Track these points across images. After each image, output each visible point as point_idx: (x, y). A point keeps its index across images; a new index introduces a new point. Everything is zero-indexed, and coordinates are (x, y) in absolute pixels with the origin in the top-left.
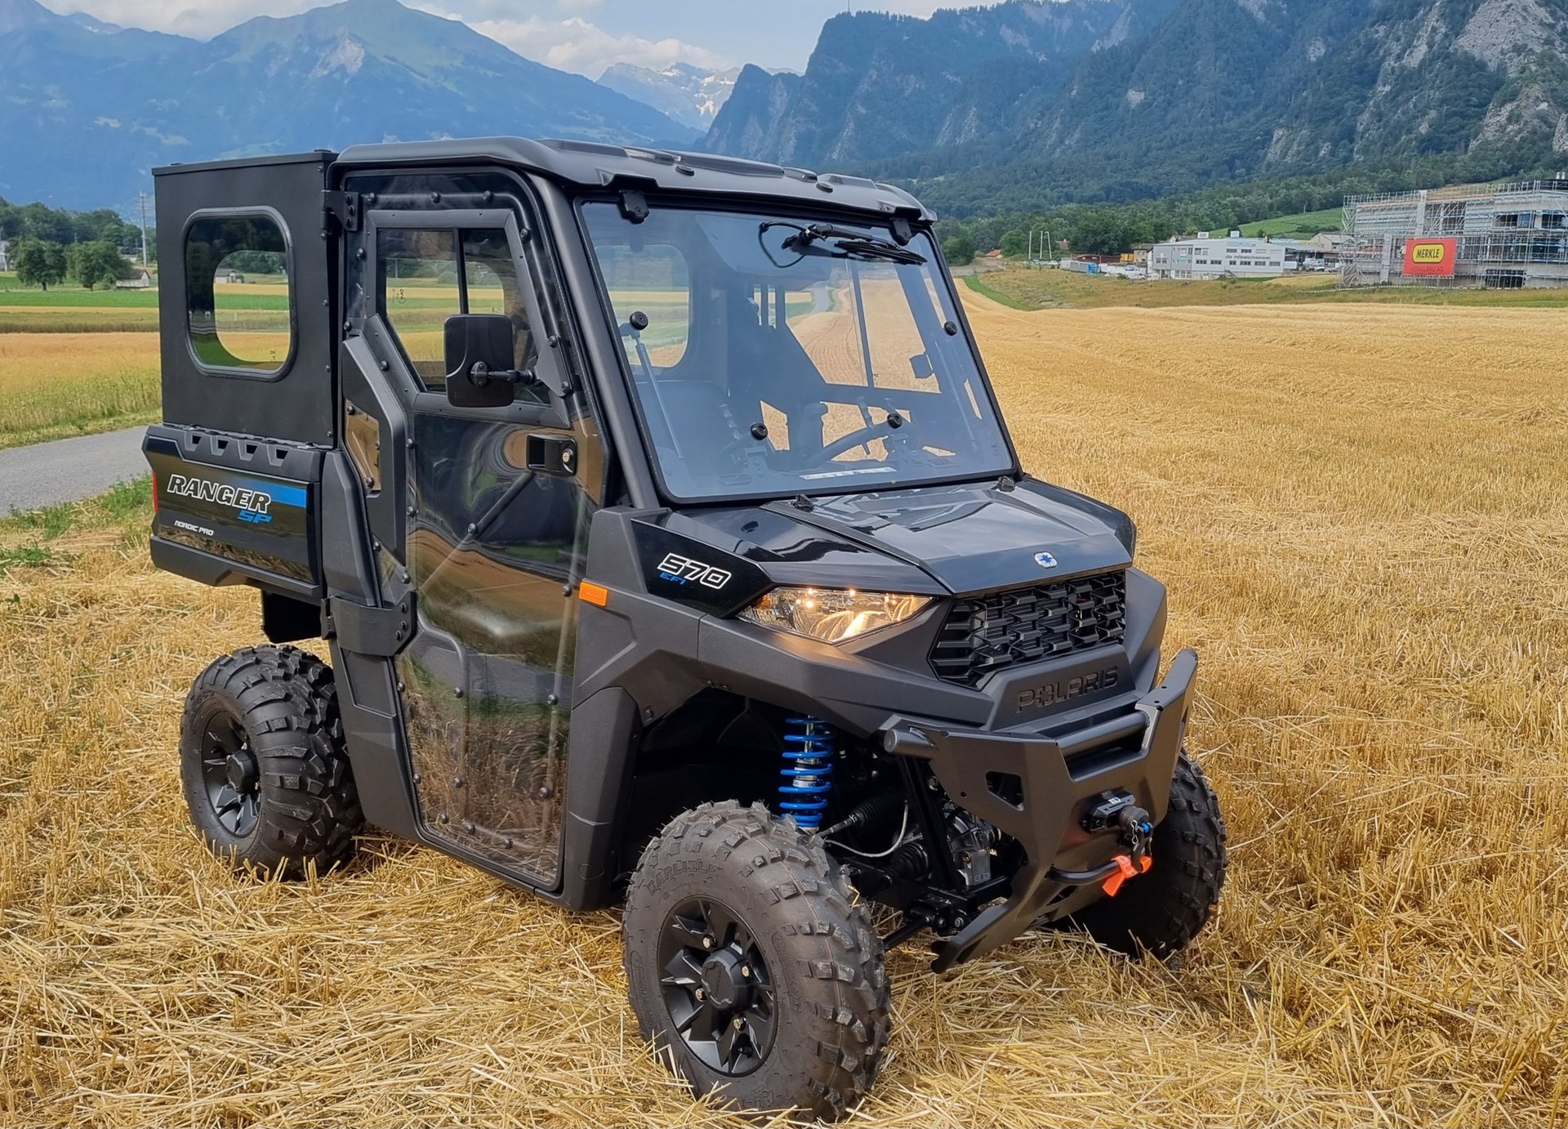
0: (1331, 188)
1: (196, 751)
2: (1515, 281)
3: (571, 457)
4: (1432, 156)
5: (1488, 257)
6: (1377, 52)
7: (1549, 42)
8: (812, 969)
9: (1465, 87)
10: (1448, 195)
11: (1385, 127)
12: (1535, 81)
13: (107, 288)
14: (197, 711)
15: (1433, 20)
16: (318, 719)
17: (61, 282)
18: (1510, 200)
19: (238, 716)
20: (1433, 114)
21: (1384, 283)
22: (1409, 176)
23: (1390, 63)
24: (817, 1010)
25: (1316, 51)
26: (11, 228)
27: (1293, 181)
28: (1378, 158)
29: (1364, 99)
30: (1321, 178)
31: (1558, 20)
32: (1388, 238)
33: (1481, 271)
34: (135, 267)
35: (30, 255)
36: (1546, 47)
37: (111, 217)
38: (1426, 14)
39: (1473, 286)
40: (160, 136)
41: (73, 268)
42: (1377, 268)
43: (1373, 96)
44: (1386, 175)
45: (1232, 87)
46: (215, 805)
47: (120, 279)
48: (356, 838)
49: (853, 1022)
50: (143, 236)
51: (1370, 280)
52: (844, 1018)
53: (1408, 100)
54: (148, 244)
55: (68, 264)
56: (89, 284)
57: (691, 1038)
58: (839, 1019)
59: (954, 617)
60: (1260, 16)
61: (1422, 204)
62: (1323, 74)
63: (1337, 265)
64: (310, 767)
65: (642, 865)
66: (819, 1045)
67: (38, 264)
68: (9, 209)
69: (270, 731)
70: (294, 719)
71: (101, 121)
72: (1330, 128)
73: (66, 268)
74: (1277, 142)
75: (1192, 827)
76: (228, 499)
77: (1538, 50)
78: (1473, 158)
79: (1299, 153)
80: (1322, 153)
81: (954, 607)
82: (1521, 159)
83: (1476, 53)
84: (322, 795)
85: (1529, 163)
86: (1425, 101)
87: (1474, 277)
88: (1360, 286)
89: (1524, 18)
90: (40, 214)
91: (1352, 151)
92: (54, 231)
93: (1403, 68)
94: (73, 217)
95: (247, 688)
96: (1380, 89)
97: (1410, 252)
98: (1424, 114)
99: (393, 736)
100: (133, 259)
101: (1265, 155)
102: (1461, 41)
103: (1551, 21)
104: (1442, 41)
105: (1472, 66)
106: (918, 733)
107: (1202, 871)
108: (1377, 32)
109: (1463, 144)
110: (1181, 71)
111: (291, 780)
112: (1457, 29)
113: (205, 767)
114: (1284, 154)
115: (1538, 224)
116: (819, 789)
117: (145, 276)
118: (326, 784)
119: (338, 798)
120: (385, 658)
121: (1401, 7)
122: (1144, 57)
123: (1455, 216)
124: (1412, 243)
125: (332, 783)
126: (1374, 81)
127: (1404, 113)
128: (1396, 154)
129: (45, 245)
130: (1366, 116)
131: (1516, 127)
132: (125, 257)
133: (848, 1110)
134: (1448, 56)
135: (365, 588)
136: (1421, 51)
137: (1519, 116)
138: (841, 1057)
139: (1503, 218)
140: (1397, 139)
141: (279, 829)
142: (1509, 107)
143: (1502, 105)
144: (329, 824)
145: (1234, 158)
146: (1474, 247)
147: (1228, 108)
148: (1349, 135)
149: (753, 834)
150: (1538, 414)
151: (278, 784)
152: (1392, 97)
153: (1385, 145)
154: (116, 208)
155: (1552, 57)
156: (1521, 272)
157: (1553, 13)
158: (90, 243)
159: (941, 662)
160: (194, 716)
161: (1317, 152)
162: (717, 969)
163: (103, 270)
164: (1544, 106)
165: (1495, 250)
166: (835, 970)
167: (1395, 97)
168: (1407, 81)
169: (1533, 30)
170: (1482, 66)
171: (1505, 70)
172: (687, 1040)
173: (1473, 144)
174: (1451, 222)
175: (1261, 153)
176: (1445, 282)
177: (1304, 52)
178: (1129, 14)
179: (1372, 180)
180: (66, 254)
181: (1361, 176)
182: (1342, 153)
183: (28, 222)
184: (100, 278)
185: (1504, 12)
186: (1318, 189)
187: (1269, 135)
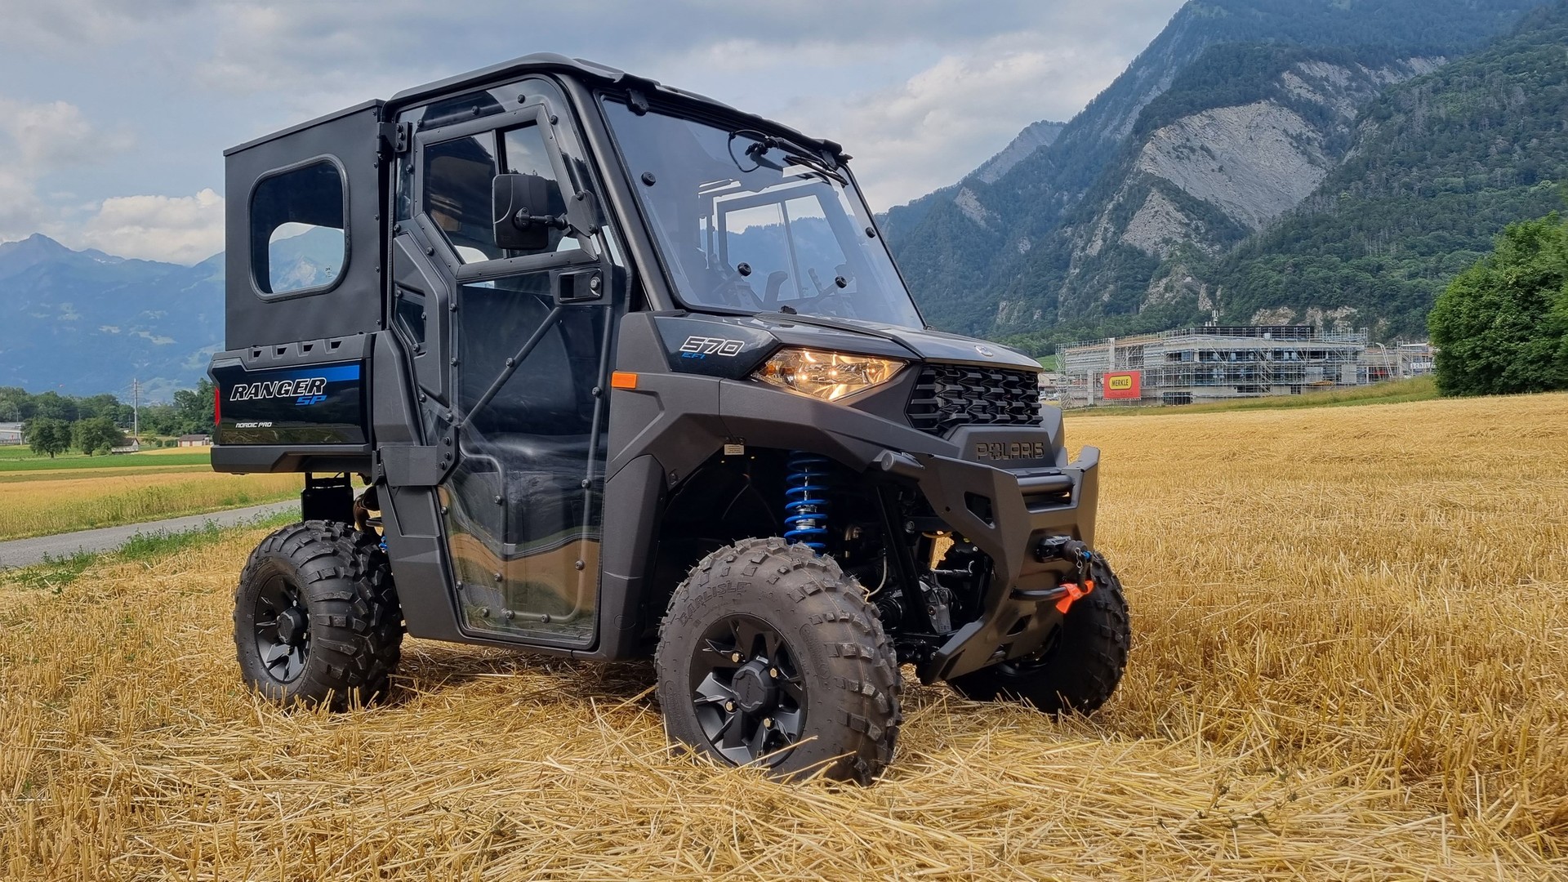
0: (1044, 341)
1: (250, 616)
2: (1185, 400)
3: (598, 284)
4: (1114, 316)
5: (1163, 383)
6: (1068, 246)
7: (1187, 235)
8: (839, 648)
9: (1133, 268)
10: (1129, 342)
11: (1079, 297)
12: (1181, 262)
13: (103, 453)
14: (252, 579)
15: (1104, 222)
16: (361, 570)
17: (66, 451)
18: (1174, 342)
19: (291, 573)
20: (1111, 287)
21: (1091, 405)
22: (1100, 330)
23: (1077, 253)
24: (846, 685)
25: (1024, 246)
26: (26, 412)
27: (1017, 337)
28: (1076, 320)
29: (1062, 279)
30: (1037, 334)
31: (1191, 220)
32: (1090, 373)
33: (1160, 393)
34: (127, 437)
35: (42, 431)
36: (1186, 239)
37: (112, 400)
38: (1099, 219)
39: (1155, 405)
40: (151, 338)
41: (77, 439)
42: (1085, 396)
43: (1068, 276)
44: (1083, 331)
45: (967, 273)
46: (265, 662)
47: (114, 446)
48: (390, 676)
49: (876, 694)
50: (135, 413)
51: (1081, 404)
52: (868, 689)
53: (1093, 278)
54: (139, 419)
55: (73, 437)
56: (89, 452)
57: (724, 747)
58: (865, 691)
59: (922, 379)
60: (983, 223)
61: (1112, 348)
62: (1031, 262)
63: (1055, 395)
64: (355, 609)
65: (673, 604)
66: (849, 717)
67: (47, 437)
68: (27, 398)
69: (320, 579)
70: (342, 570)
71: (105, 329)
72: (1039, 299)
73: (70, 439)
74: (1002, 310)
75: (1103, 598)
76: (287, 392)
77: (1180, 241)
78: (1144, 318)
79: (1019, 317)
80: (1035, 317)
81: (922, 371)
82: (1177, 317)
83: (1137, 244)
84: (365, 633)
85: (1183, 319)
86: (1105, 279)
87: (1155, 398)
88: (1073, 408)
89: (1168, 220)
90: (52, 400)
91: (1057, 315)
92: (62, 413)
93: (1087, 256)
94: (78, 401)
95: (300, 547)
96: (1072, 271)
97: (1107, 382)
98: (1106, 288)
99: (438, 552)
100: (126, 431)
101: (995, 320)
102: (1126, 236)
103: (1186, 221)
104: (1113, 236)
105: (1135, 253)
106: (910, 456)
107: (1114, 633)
108: (1066, 232)
109: (1135, 307)
110: (929, 263)
111: (339, 619)
112: (1122, 228)
113: (257, 629)
114: (1008, 319)
115: (1197, 359)
116: (818, 530)
117: (135, 443)
118: (369, 623)
119: (378, 635)
120: (429, 488)
121: (1081, 215)
122: (901, 254)
123: (1136, 356)
124: (1108, 376)
125: (373, 623)
126: (1067, 266)
127: (1091, 287)
128: (1089, 316)
129: (56, 423)
130: (1064, 290)
131: (1171, 295)
132: (120, 430)
133: (873, 778)
134: (1118, 247)
135: (412, 433)
136: (1098, 244)
137: (1172, 287)
138: (867, 727)
139: (1171, 355)
140: (1088, 306)
141: (327, 663)
142: (1164, 281)
143: (1160, 278)
144: (370, 659)
145: (972, 323)
146: (1153, 376)
147: (965, 287)
148: (1054, 304)
149: (775, 552)
150: (1234, 454)
151: (328, 623)
152: (1081, 277)
153: (1079, 311)
154: (114, 393)
155: (1190, 246)
156: (1188, 393)
157: (1187, 216)
158: (92, 419)
159: (916, 416)
160: (249, 584)
161: (1032, 315)
162: (747, 677)
163: (101, 440)
164: (1189, 279)
165: (1168, 378)
166: (858, 650)
167: (1083, 277)
168: (1091, 265)
169: (1174, 227)
170: (1142, 253)
171: (1159, 255)
172: (720, 749)
173: (1142, 308)
174: (1135, 360)
175: (992, 318)
176: (1135, 403)
177: (1016, 248)
178: (889, 224)
179: (1073, 335)
180: (71, 429)
181: (1065, 332)
182: (1050, 317)
183: (41, 407)
184: (98, 446)
185: (1153, 217)
186: (1034, 343)
187: (996, 305)
